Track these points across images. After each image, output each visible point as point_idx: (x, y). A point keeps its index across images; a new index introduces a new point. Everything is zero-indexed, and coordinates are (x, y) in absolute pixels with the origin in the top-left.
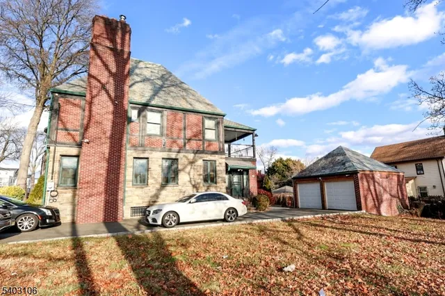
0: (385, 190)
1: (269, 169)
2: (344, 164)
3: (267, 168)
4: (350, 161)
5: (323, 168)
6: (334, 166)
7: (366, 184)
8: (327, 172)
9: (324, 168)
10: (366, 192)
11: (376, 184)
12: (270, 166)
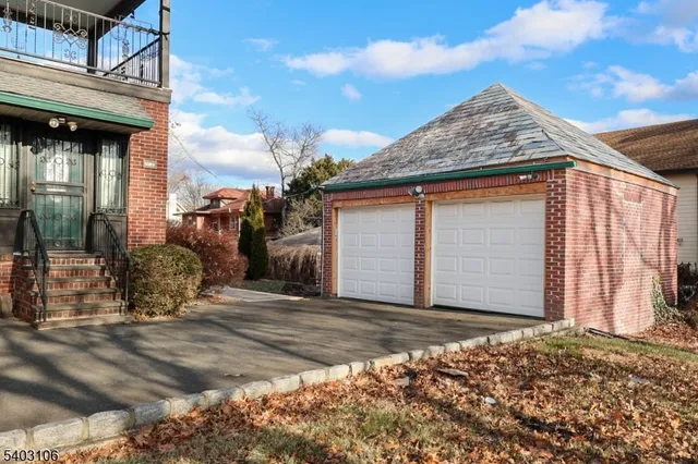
0: (631, 239)
1: (295, 185)
2: (511, 137)
3: (289, 180)
4: (534, 126)
5: (432, 152)
6: (473, 144)
7: (584, 211)
8: (447, 165)
9: (435, 153)
10: (581, 247)
11: (613, 216)
12: (298, 175)
